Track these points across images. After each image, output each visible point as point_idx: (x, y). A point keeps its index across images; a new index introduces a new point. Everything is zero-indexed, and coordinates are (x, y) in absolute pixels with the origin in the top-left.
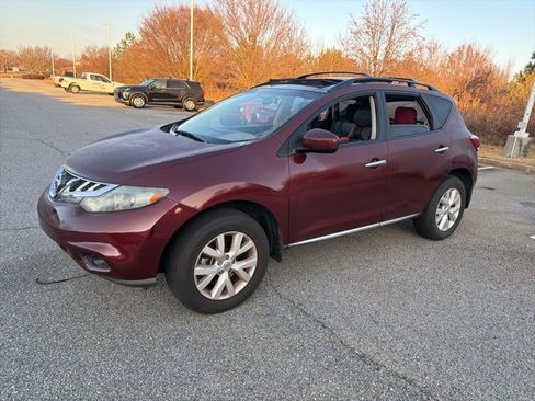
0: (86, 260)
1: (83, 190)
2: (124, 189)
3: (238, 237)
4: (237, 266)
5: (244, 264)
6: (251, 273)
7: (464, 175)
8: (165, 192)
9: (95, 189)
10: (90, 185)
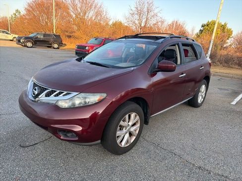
0: (61, 134)
1: (55, 96)
2: (83, 95)
3: (133, 115)
4: (132, 129)
5: (134, 128)
6: (137, 132)
7: (207, 78)
8: (104, 95)
9: (64, 95)
10: (60, 93)
